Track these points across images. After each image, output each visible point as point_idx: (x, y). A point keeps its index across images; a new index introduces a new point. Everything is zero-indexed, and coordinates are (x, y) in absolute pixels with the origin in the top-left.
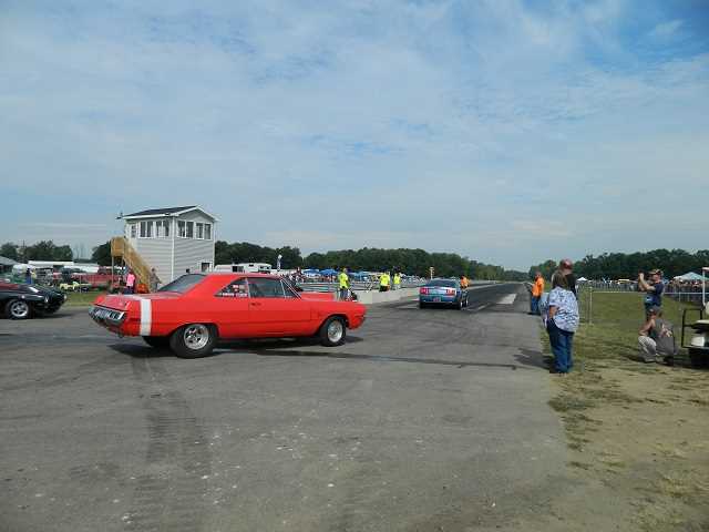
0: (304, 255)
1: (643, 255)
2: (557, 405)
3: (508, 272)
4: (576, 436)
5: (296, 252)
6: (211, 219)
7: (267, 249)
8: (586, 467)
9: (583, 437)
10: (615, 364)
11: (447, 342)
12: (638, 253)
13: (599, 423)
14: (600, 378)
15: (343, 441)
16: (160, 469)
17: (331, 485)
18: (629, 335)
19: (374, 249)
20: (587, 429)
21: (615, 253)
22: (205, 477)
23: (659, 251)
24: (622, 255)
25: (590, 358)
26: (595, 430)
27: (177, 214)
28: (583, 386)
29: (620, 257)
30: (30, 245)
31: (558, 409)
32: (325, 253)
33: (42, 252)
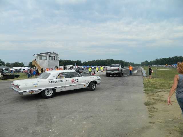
0: (82, 62)
1: (171, 58)
2: (146, 104)
3: (135, 64)
4: (151, 113)
5: (80, 61)
6: (57, 55)
7: (73, 61)
8: (154, 123)
9: (153, 114)
10: (163, 90)
11: (118, 86)
12: (170, 58)
13: (158, 109)
14: (159, 95)
15: (88, 118)
16: (38, 129)
17: (84, 132)
18: (167, 81)
19: (100, 60)
20: (154, 111)
21: (163, 58)
22: (50, 130)
23: (175, 57)
24: (166, 58)
25: (156, 89)
26: (156, 111)
27: (48, 54)
28: (154, 98)
29: (165, 59)
30: (13, 63)
31: (146, 105)
32: (88, 61)
33: (16, 65)
